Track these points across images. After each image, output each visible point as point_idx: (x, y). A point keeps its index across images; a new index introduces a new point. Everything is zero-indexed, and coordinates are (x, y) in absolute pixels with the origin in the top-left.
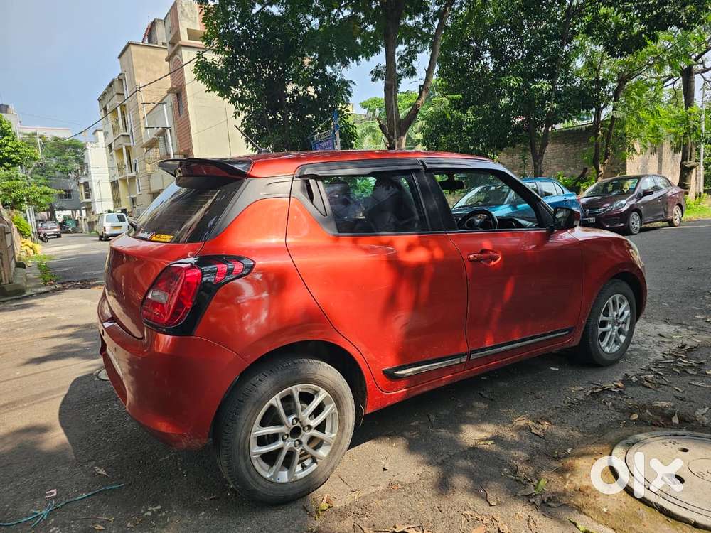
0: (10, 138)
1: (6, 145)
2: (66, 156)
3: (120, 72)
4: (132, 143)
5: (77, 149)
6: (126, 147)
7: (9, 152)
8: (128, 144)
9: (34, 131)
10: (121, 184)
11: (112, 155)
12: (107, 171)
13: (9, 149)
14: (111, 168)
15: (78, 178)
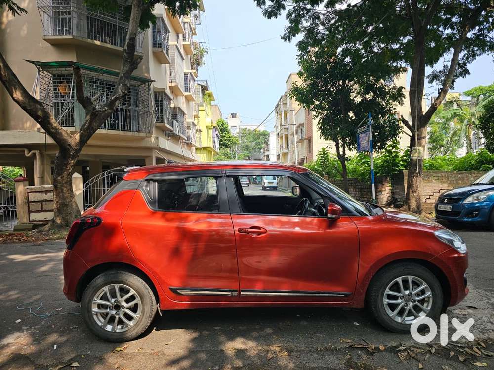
0: (226, 133)
1: (224, 136)
2: (259, 141)
3: (286, 91)
4: (289, 132)
5: (265, 136)
6: (285, 135)
7: (225, 140)
8: (286, 133)
9: (246, 127)
10: (281, 156)
11: (278, 140)
12: (275, 149)
13: (225, 138)
14: (277, 148)
15: (264, 153)
